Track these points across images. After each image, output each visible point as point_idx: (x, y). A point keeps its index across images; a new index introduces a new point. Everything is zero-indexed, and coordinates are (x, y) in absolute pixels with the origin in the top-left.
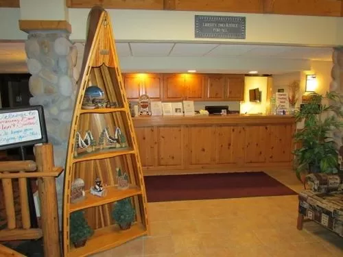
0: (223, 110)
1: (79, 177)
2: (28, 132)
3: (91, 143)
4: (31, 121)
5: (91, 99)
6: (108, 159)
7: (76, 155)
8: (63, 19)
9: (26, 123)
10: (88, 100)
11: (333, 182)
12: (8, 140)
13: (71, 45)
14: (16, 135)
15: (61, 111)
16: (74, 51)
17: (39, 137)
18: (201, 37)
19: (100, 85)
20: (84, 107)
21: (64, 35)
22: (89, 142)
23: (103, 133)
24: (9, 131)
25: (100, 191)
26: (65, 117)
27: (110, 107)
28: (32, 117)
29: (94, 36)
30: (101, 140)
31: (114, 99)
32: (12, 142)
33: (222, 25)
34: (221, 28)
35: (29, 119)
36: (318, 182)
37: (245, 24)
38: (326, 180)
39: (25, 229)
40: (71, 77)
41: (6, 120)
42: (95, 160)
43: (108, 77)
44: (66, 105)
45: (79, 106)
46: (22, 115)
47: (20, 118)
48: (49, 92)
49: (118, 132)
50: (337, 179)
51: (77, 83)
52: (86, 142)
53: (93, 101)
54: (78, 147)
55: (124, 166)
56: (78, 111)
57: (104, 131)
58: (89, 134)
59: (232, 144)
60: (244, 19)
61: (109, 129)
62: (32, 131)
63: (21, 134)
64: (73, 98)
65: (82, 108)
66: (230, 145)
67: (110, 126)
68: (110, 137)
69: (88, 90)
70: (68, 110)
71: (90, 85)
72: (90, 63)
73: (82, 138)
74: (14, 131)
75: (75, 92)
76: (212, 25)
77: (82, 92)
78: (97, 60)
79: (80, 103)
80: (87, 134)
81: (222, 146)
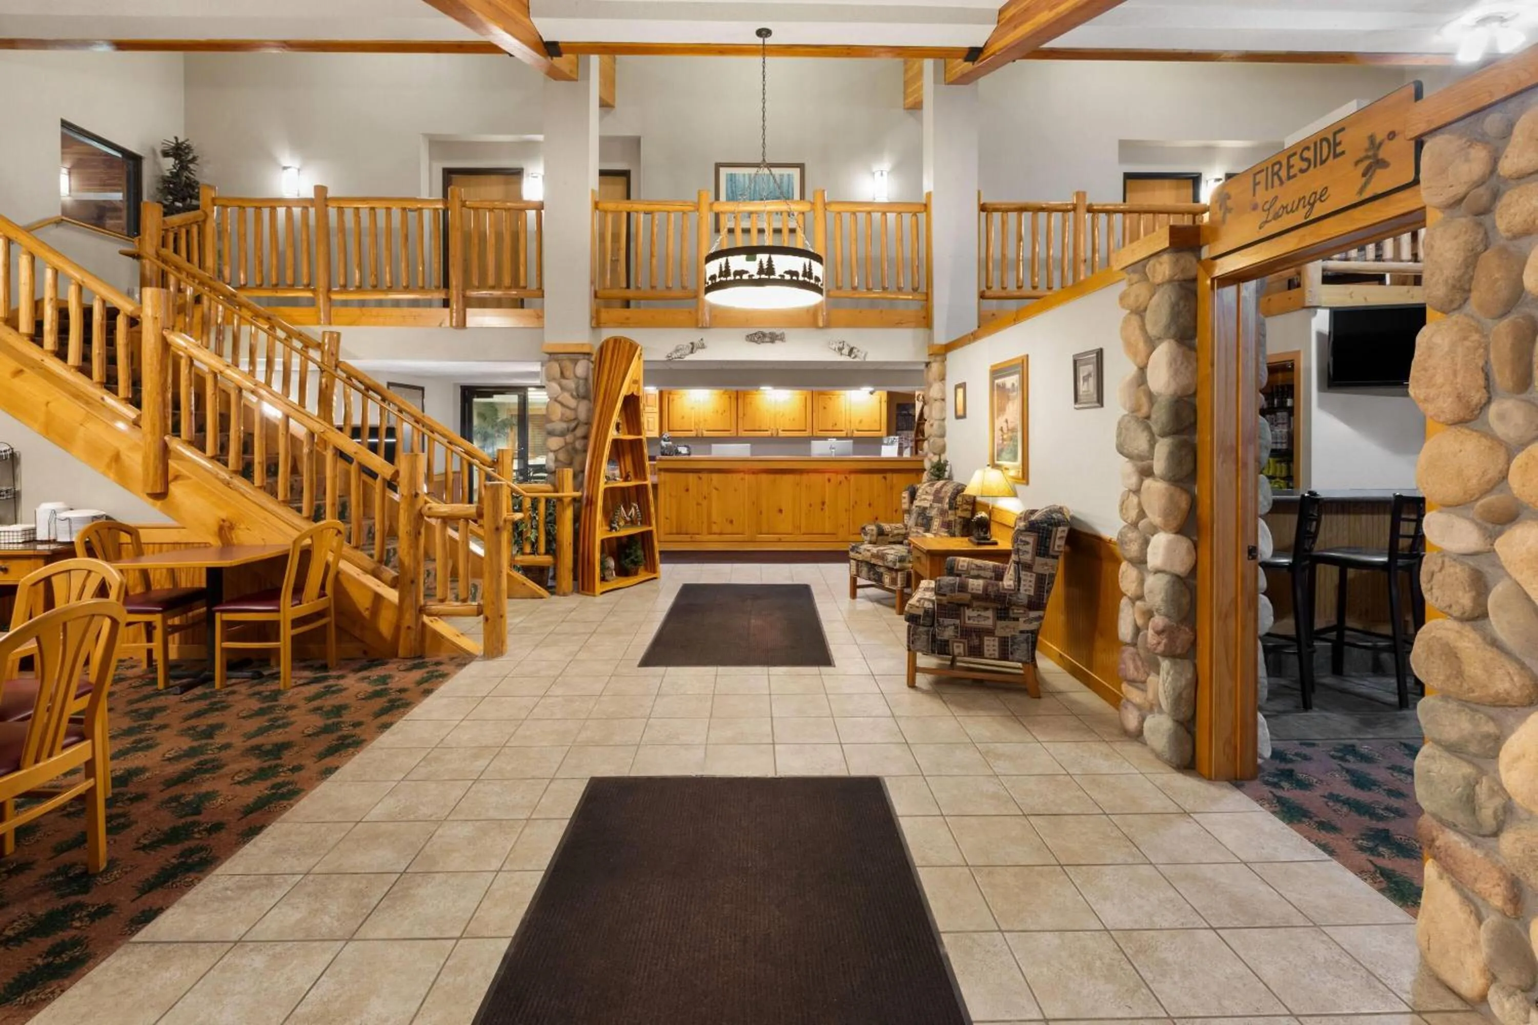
44: (582, 432)
48: (567, 418)
81: (811, 505)
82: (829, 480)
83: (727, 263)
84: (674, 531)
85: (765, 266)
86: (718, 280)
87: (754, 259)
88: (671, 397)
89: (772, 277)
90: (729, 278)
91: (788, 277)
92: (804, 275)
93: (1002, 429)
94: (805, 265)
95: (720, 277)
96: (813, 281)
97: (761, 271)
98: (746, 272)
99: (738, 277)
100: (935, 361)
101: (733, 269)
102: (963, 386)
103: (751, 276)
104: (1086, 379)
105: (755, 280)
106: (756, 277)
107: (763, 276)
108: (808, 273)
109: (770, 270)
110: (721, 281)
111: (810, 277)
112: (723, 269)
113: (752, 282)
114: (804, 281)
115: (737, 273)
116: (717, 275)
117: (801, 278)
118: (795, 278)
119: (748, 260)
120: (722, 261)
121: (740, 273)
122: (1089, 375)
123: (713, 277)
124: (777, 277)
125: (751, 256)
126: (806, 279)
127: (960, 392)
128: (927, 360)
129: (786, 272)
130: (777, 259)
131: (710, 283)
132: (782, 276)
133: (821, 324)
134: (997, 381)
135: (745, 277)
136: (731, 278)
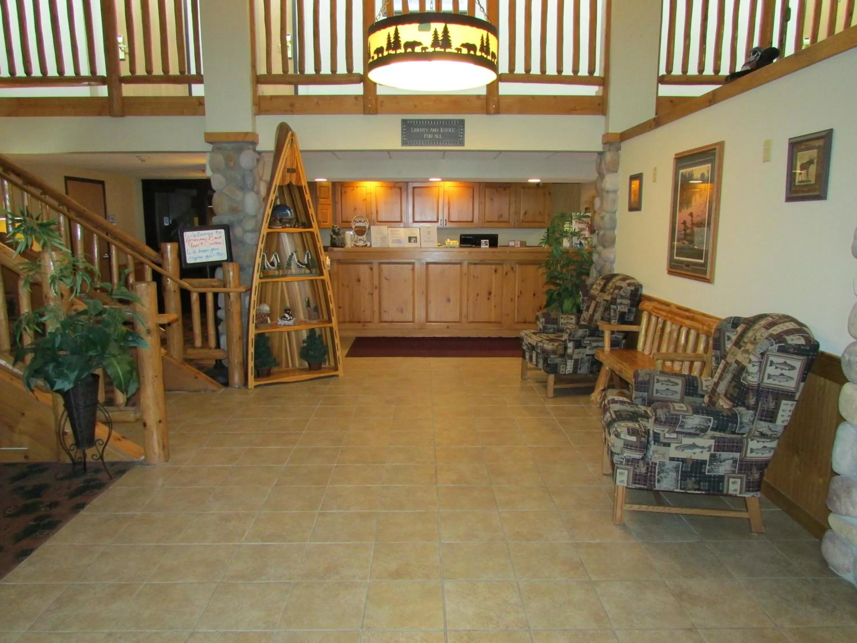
0: (483, 241)
1: (265, 302)
2: (214, 252)
3: (278, 266)
4: (217, 240)
5: (278, 218)
6: (296, 283)
7: (262, 276)
8: (249, 130)
9: (212, 242)
10: (275, 221)
11: (565, 321)
12: (196, 259)
13: (258, 156)
14: (203, 255)
15: (245, 232)
16: (261, 164)
17: (225, 258)
18: (410, 145)
19: (288, 203)
20: (270, 226)
21: (250, 147)
22: (276, 264)
23: (291, 256)
24: (197, 249)
25: (290, 320)
26: (249, 238)
27: (298, 228)
28: (219, 236)
29: (282, 150)
30: (289, 265)
31: (303, 219)
32: (199, 261)
33: (435, 130)
34: (434, 133)
35: (216, 238)
36: (543, 320)
37: (463, 128)
38: (556, 319)
39: (210, 348)
40: (258, 193)
41: (195, 238)
42: (282, 282)
43: (298, 196)
44: (250, 225)
45: (265, 225)
46: (208, 234)
47: (207, 237)
48: (234, 210)
49: (308, 256)
50: (572, 319)
51: (264, 199)
52: (272, 264)
53: (281, 220)
54: (265, 269)
55: (315, 296)
56: (265, 230)
57: (292, 254)
58: (276, 256)
59: (493, 294)
60: (462, 123)
61: (299, 252)
62: (218, 251)
63: (208, 253)
64: (260, 217)
65: (269, 228)
66: (490, 293)
67: (300, 250)
68: (298, 261)
69: (276, 209)
70: (253, 231)
71: (278, 203)
72: (277, 181)
73: (269, 259)
74: (202, 249)
75: (262, 211)
76: (422, 130)
77: (269, 211)
78: (283, 179)
79: (267, 222)
80: (273, 256)
81: (478, 295)
82: (496, 271)
83: (396, 33)
84: (347, 319)
85: (440, 38)
86: (385, 53)
87: (429, 29)
88: (343, 191)
89: (448, 50)
90: (399, 51)
91: (465, 51)
92: (482, 50)
93: (684, 223)
94: (482, 38)
95: (388, 49)
96: (489, 58)
97: (435, 43)
98: (419, 44)
99: (409, 50)
100: (609, 150)
101: (403, 40)
102: (638, 177)
103: (424, 48)
104: (804, 167)
105: (429, 53)
106: (431, 50)
107: (438, 49)
108: (485, 48)
109: (446, 42)
110: (389, 55)
111: (487, 52)
112: (392, 40)
113: (425, 56)
114: (482, 56)
115: (408, 45)
116: (385, 48)
117: (478, 53)
118: (472, 52)
119: (420, 29)
120: (391, 30)
121: (412, 45)
122: (811, 162)
123: (379, 50)
124: (453, 50)
125: (424, 25)
126: (483, 54)
127: (635, 184)
128: (601, 149)
129: (464, 45)
130: (453, 28)
131: (376, 57)
132: (459, 50)
133: (492, 111)
134: (681, 171)
135: (418, 49)
136: (402, 51)
